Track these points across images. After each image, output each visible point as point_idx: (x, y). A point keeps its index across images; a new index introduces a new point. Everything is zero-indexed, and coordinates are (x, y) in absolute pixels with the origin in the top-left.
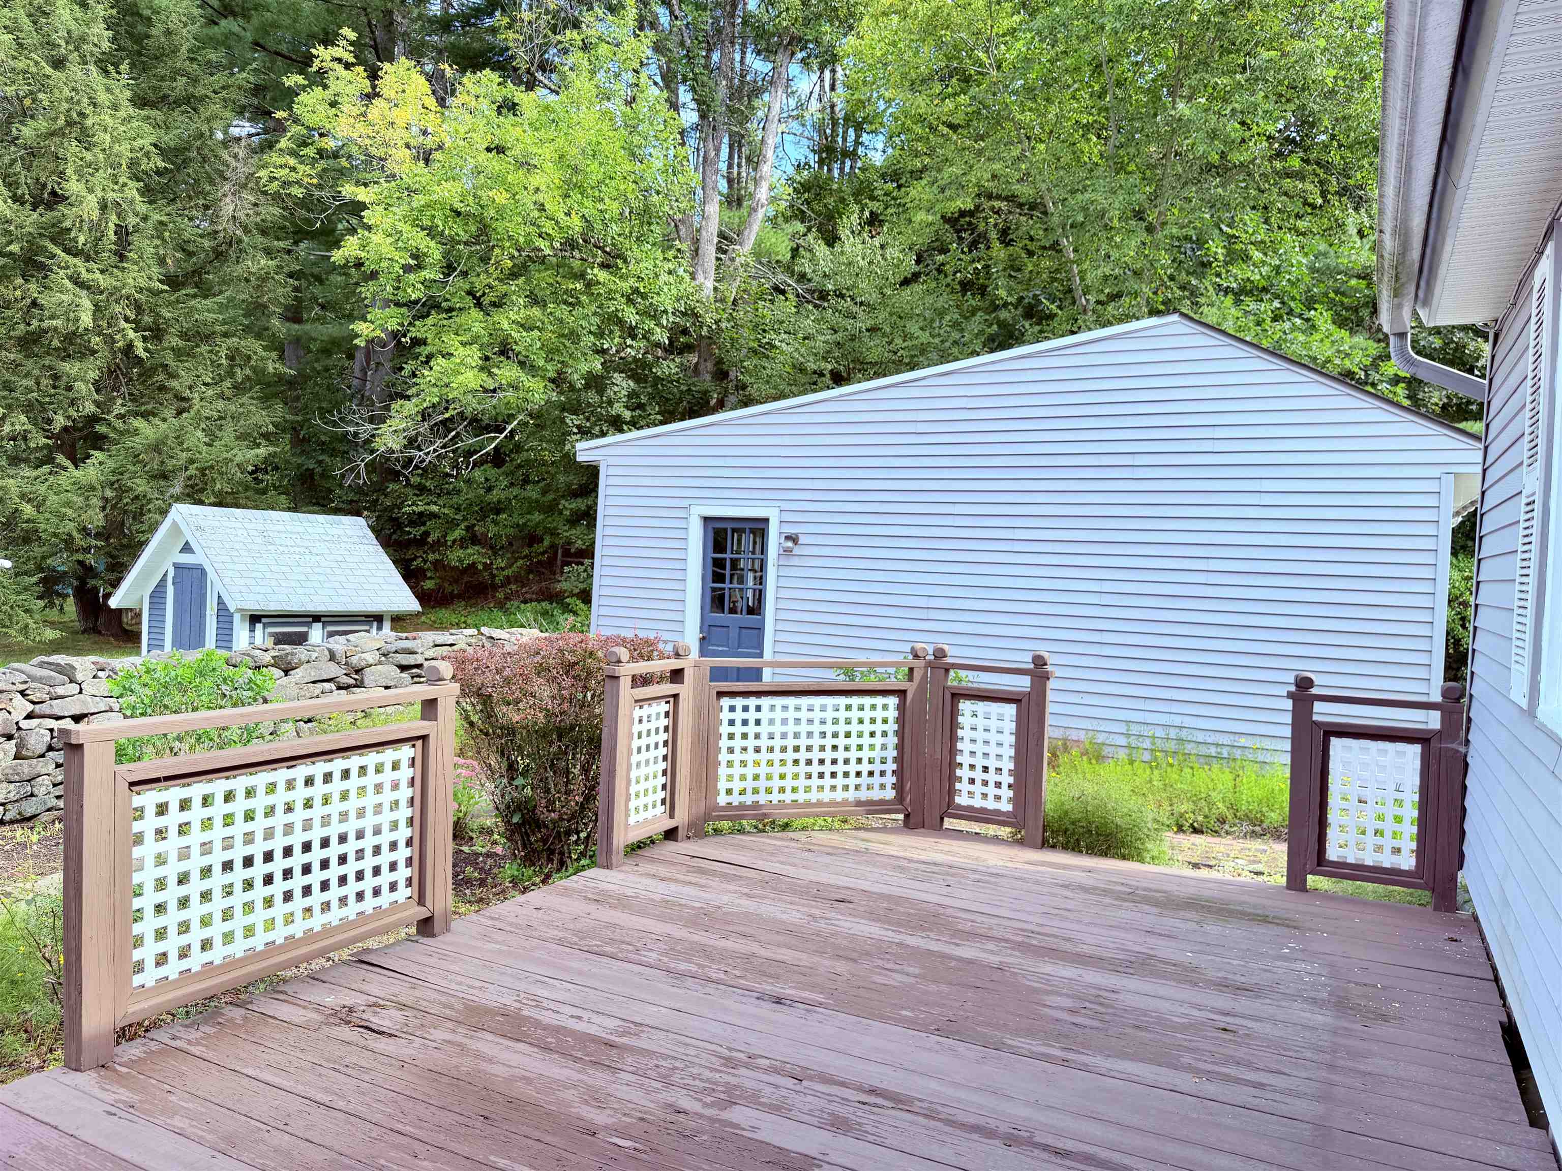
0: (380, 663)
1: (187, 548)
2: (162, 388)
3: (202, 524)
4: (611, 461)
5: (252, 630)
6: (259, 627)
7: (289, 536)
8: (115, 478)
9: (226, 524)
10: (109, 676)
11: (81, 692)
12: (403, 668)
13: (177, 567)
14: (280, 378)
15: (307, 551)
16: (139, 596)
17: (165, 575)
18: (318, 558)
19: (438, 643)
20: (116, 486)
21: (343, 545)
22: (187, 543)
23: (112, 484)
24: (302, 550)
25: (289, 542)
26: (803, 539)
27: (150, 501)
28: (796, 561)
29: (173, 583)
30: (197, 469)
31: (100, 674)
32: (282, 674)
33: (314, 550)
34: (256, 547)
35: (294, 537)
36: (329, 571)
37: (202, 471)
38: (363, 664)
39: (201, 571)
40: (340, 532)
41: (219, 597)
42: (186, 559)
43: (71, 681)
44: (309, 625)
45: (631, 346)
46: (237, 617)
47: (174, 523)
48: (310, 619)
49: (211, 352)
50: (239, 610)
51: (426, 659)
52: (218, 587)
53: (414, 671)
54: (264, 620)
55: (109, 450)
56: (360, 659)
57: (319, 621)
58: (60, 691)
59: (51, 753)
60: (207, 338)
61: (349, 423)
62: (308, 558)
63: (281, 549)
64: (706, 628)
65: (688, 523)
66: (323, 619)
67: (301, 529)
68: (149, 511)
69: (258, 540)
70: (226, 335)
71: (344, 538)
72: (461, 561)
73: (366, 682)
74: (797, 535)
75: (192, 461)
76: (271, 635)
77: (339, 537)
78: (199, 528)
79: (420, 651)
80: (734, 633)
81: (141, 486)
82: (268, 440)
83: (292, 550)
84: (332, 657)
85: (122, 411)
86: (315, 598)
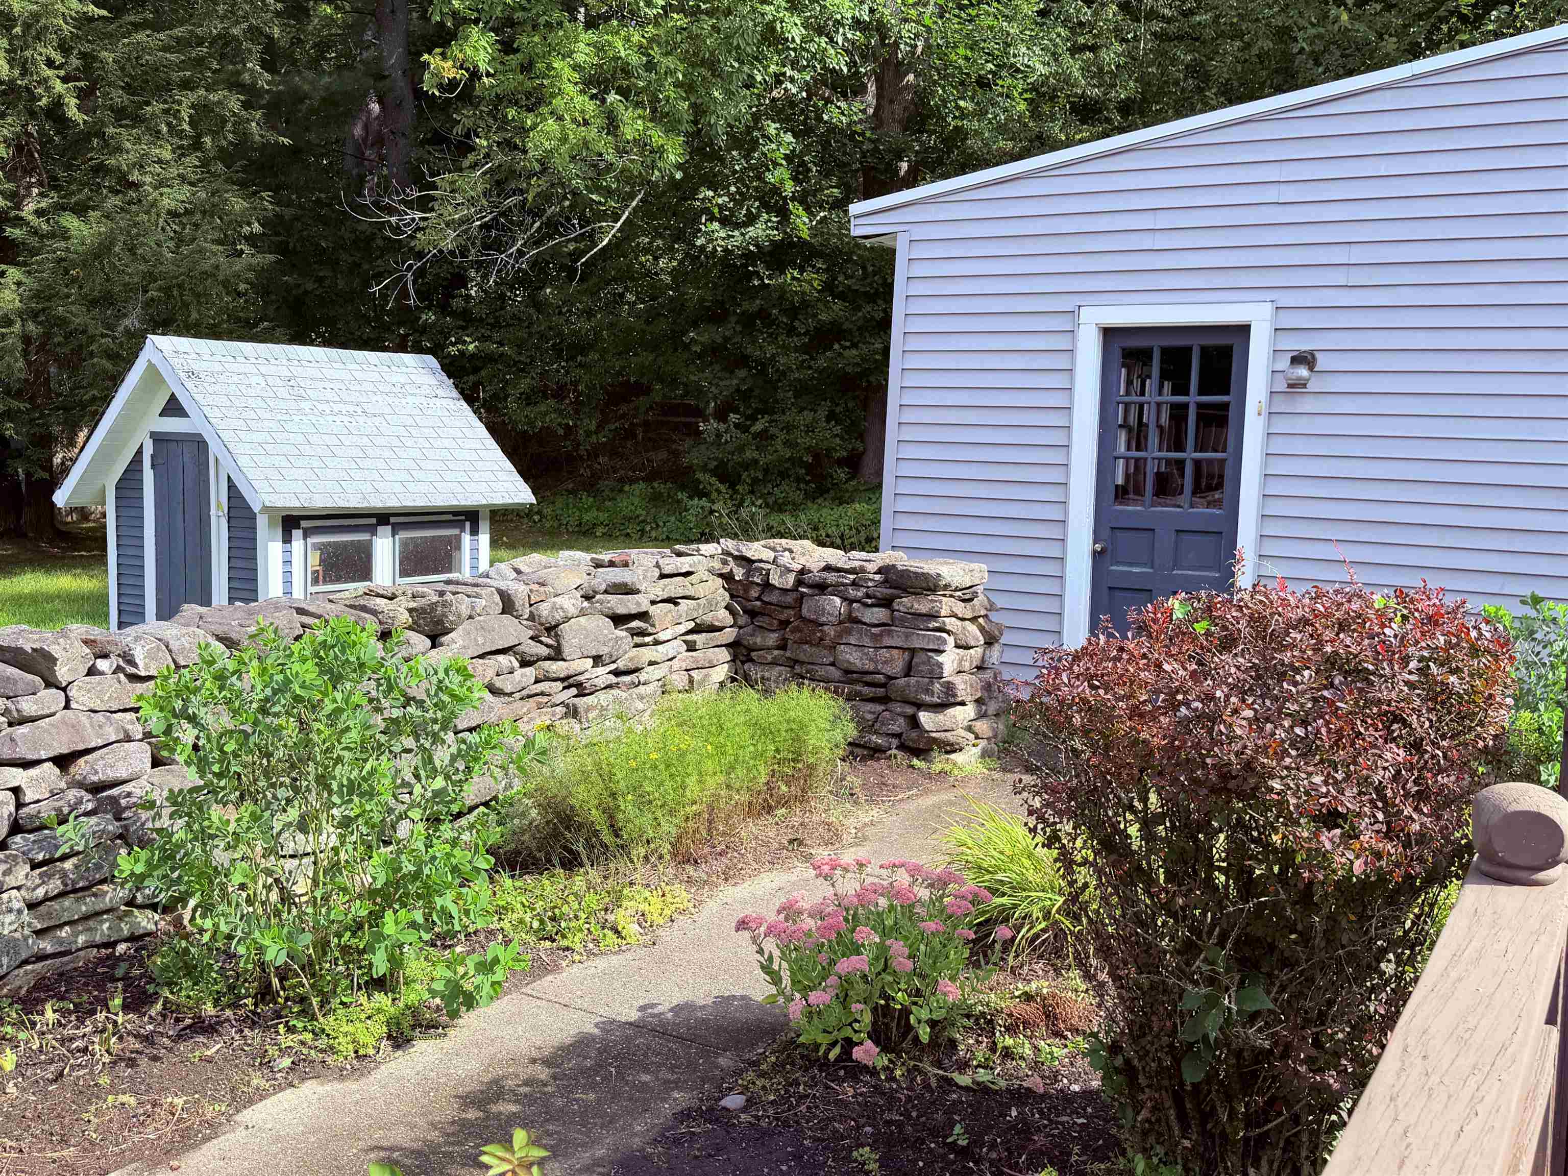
0: (582, 613)
1: (173, 408)
2: (100, 169)
3: (196, 367)
4: (918, 233)
5: (287, 539)
6: (297, 534)
7: (328, 385)
8: (40, 306)
9: (234, 367)
10: (119, 669)
11: (67, 707)
12: (618, 620)
13: (155, 436)
14: (270, 151)
15: (359, 410)
16: (100, 486)
17: (139, 452)
18: (377, 420)
19: (667, 570)
20: (42, 318)
21: (410, 399)
22: (173, 398)
23: (36, 316)
24: (351, 408)
25: (330, 395)
26: (1322, 363)
27: (92, 339)
28: (1307, 404)
29: (153, 466)
30: (160, 289)
31: (102, 664)
32: (428, 643)
33: (370, 409)
34: (282, 405)
35: (336, 386)
36: (396, 442)
37: (167, 290)
38: (559, 616)
39: (199, 444)
40: (402, 379)
41: (231, 486)
42: (173, 425)
43: (49, 684)
44: (372, 530)
45: (792, 80)
46: (262, 522)
47: (151, 367)
48: (374, 521)
49: (166, 112)
50: (266, 509)
51: (653, 603)
52: (227, 467)
53: (635, 624)
54: (304, 524)
55: (25, 264)
56: (554, 608)
57: (387, 523)
58: (28, 706)
59: (18, 838)
60: (163, 89)
61: (391, 211)
62: (362, 420)
63: (320, 407)
64: (1106, 533)
65: (1074, 340)
66: (392, 520)
67: (345, 375)
68: (92, 354)
69: (282, 392)
70: (187, 85)
71: (410, 389)
72: (531, 423)
73: (567, 651)
74: (1311, 353)
75: (150, 277)
76: (316, 547)
77: (403, 386)
78: (191, 374)
79: (642, 588)
80: (1165, 540)
81: (79, 317)
82: (254, 245)
83: (336, 408)
84: (508, 605)
85: (43, 205)
86: (380, 486)
